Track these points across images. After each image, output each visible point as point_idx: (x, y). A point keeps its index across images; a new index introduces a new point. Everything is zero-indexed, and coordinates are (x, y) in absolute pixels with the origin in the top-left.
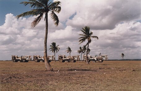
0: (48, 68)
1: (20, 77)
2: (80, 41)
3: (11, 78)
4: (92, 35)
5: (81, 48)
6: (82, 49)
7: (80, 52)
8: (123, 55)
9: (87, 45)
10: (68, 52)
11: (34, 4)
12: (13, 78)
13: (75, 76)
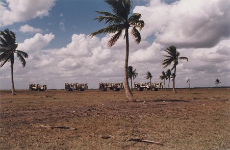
0: (130, 99)
1: (100, 110)
2: (164, 64)
3: (90, 110)
4: (179, 57)
5: (163, 73)
6: (166, 74)
7: (162, 78)
8: (218, 81)
9: (174, 69)
10: (147, 78)
11: (111, 19)
12: (92, 110)
13: (166, 108)
